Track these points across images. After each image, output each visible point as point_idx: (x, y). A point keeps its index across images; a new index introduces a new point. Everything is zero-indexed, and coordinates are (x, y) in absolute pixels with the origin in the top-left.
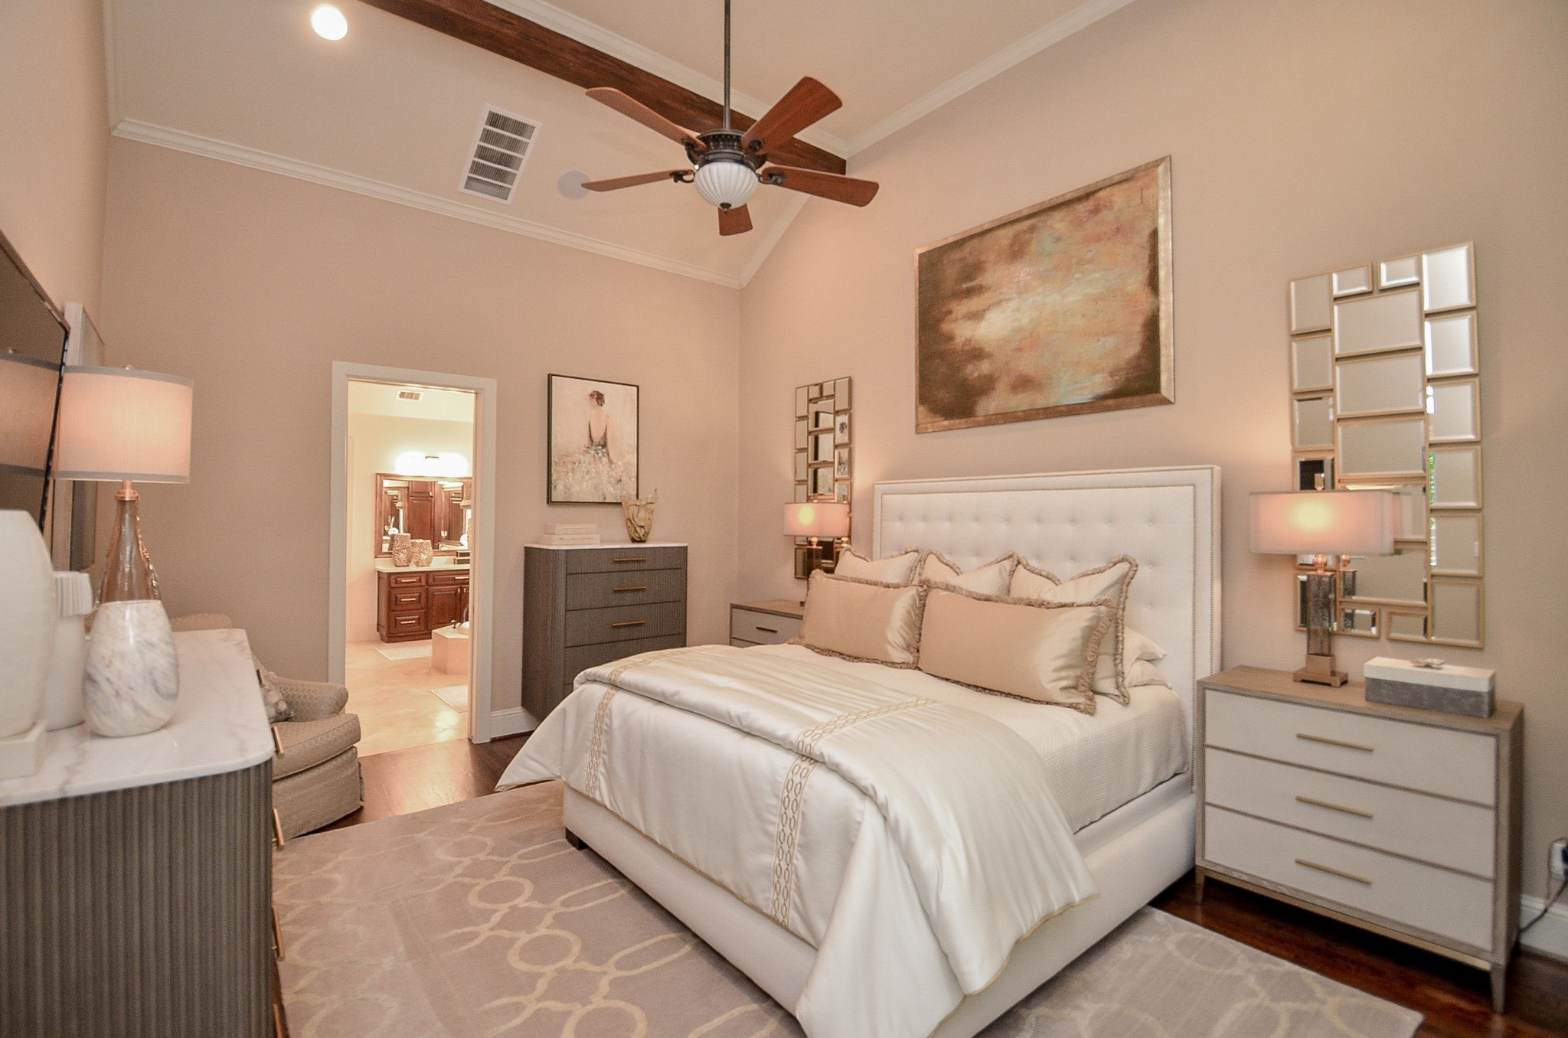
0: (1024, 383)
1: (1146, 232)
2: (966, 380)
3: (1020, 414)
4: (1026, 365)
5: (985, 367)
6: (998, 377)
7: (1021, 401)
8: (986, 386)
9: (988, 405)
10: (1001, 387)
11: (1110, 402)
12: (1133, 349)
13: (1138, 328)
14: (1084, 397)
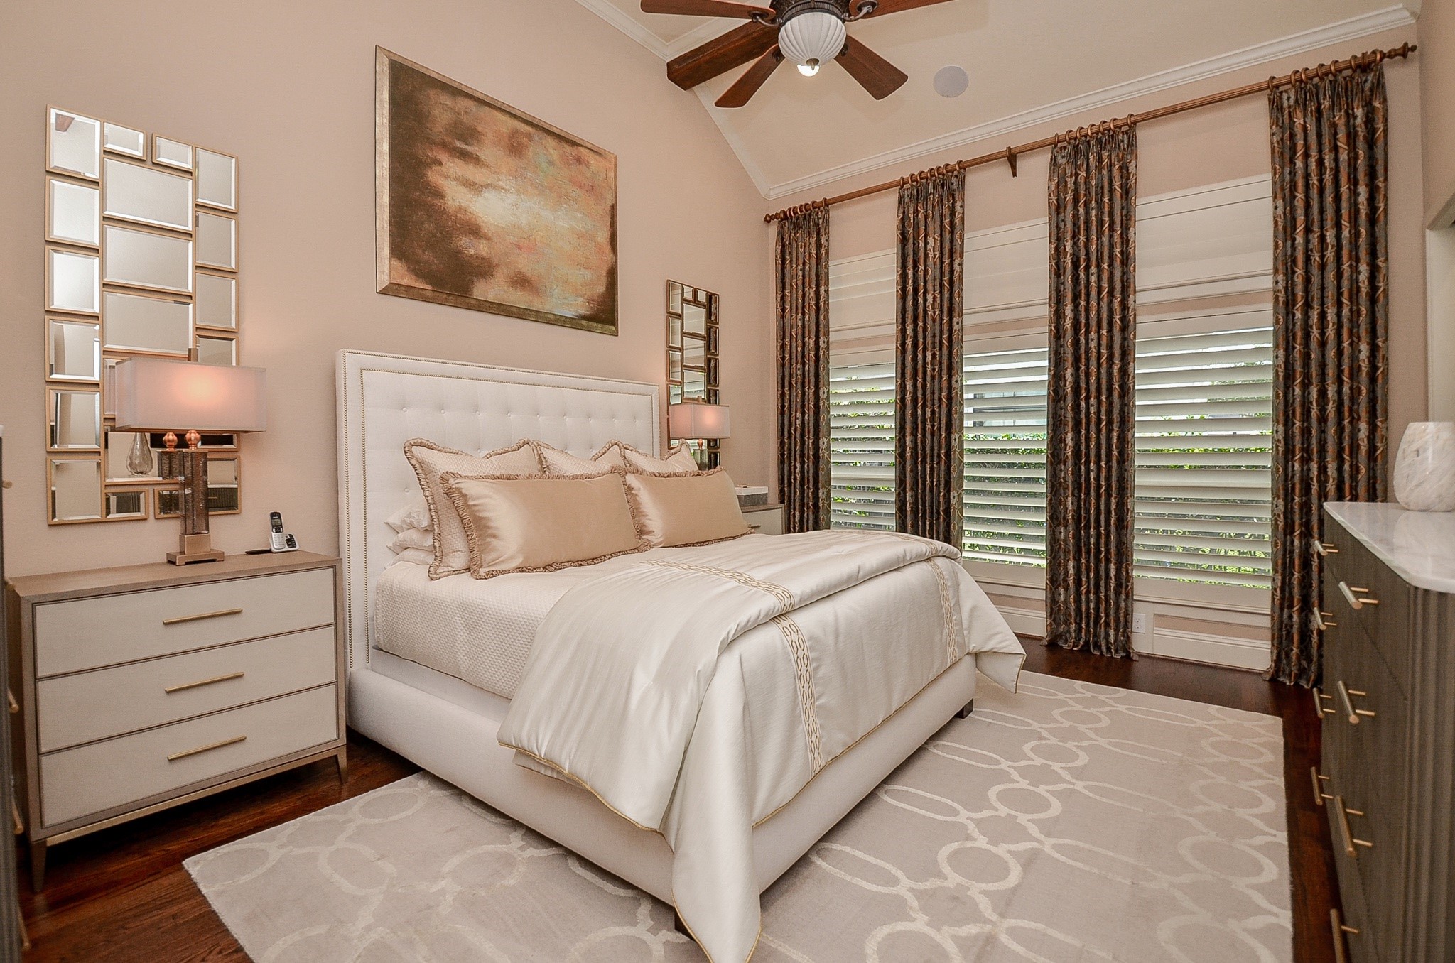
0: (521, 281)
1: (609, 203)
2: (460, 252)
3: (515, 310)
4: (524, 264)
5: (482, 248)
6: (497, 265)
7: (518, 298)
8: (485, 269)
9: (484, 290)
10: (500, 276)
11: (584, 323)
12: (601, 289)
13: (604, 273)
14: (570, 313)
